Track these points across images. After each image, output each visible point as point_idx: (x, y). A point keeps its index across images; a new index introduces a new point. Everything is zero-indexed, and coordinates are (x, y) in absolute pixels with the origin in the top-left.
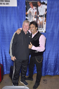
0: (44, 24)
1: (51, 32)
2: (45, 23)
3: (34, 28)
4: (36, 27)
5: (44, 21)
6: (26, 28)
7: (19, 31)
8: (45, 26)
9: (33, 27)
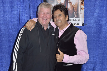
0: (81, 9)
1: (95, 25)
2: (83, 7)
3: (62, 18)
4: (66, 16)
5: (80, 4)
6: (45, 19)
7: (32, 24)
8: (82, 13)
9: (60, 16)
